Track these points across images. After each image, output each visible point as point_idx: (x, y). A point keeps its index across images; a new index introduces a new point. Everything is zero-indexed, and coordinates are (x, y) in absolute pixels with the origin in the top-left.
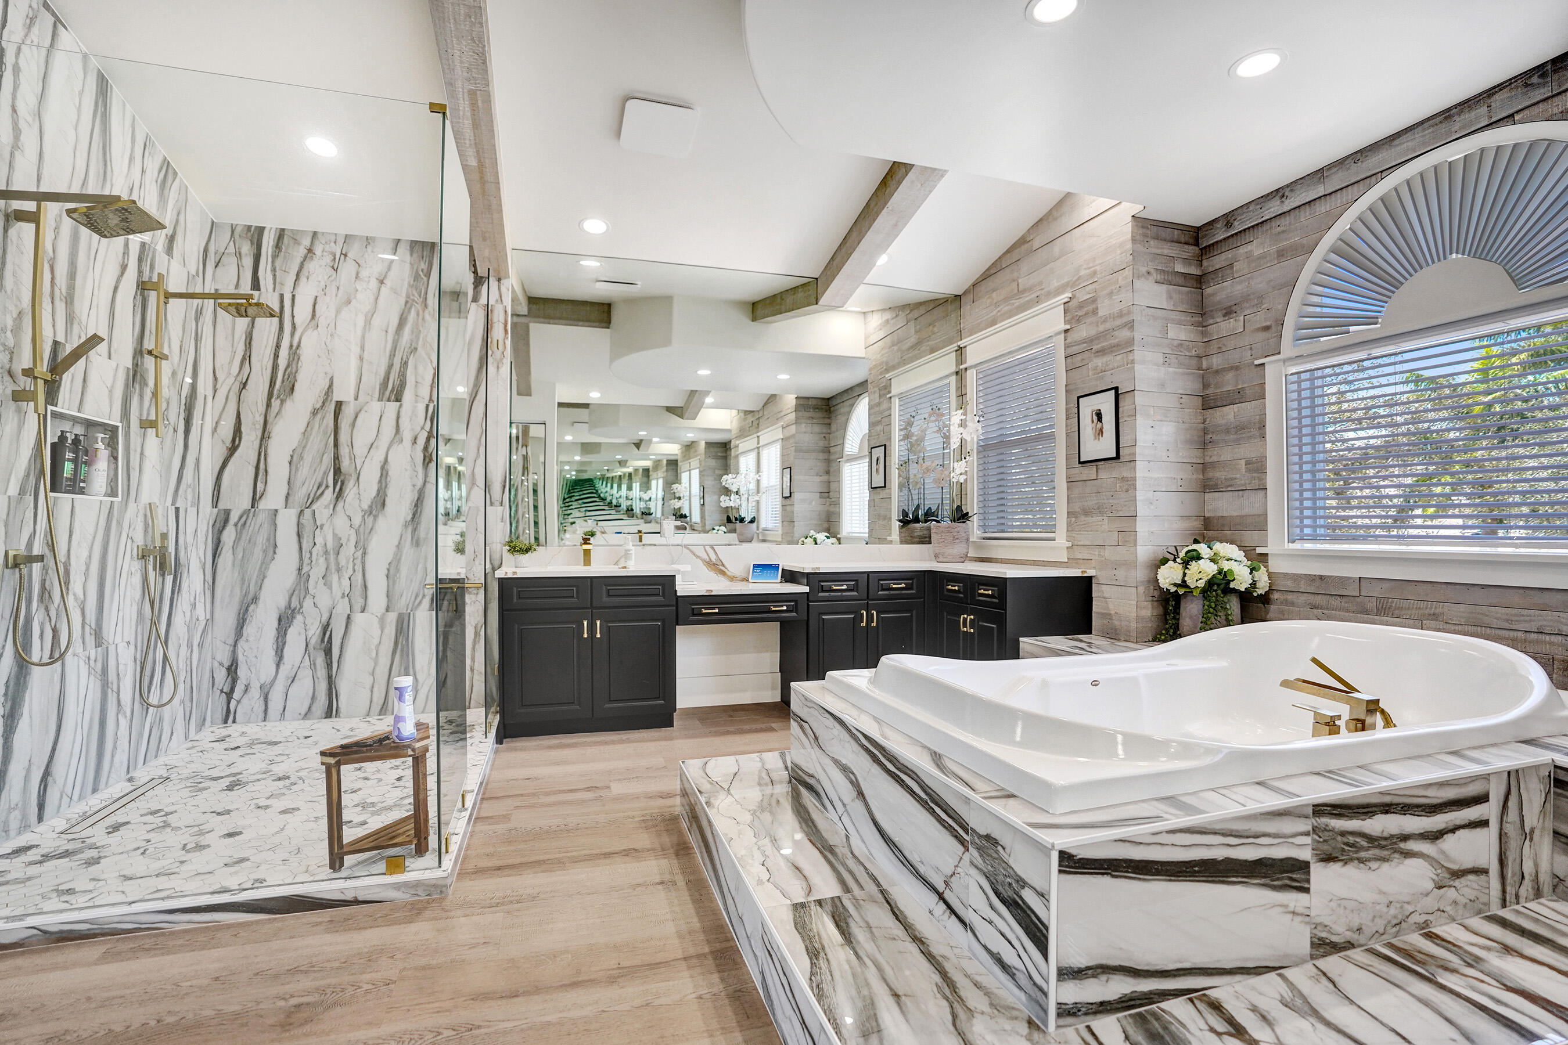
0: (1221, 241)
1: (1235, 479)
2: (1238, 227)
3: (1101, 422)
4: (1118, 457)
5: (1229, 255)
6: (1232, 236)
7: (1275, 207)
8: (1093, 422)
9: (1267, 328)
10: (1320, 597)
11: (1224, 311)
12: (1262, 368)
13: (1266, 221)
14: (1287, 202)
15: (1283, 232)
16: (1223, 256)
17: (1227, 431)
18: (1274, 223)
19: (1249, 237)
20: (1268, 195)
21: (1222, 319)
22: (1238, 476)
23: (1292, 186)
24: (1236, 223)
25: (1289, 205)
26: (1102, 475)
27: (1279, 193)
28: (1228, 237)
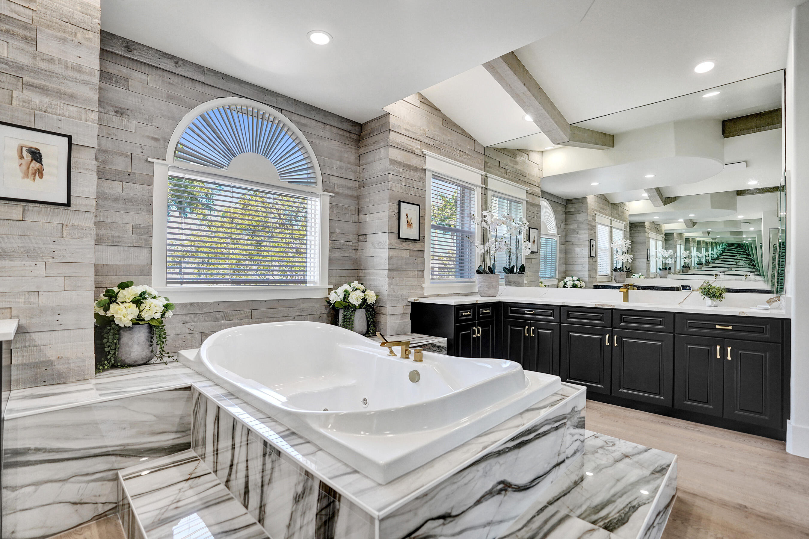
0: (116, 54)
1: (123, 237)
2: (136, 56)
3: (40, 162)
4: (68, 204)
5: (125, 71)
6: (129, 58)
7: (169, 65)
8: (22, 157)
9: (156, 140)
10: (189, 316)
11: (116, 109)
12: (151, 164)
13: (160, 68)
14: (180, 69)
15: (172, 84)
16: (118, 67)
17: (116, 200)
18: (166, 74)
19: (143, 68)
20: (165, 54)
21: (113, 113)
22: (125, 235)
23: (186, 62)
24: (135, 52)
25: (179, 71)
26: (30, 216)
27: (176, 60)
28: (125, 57)
